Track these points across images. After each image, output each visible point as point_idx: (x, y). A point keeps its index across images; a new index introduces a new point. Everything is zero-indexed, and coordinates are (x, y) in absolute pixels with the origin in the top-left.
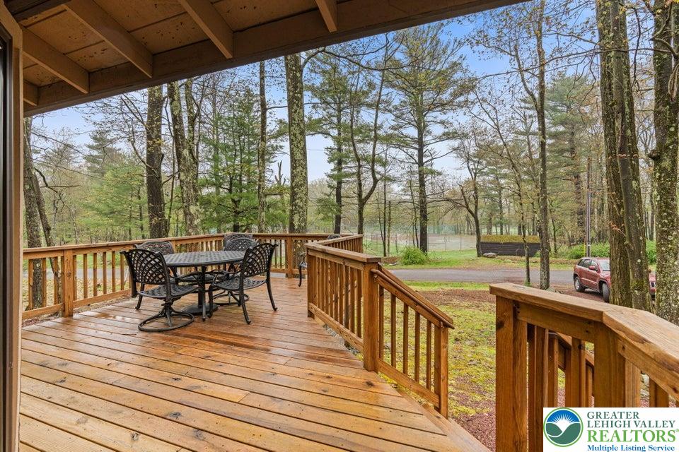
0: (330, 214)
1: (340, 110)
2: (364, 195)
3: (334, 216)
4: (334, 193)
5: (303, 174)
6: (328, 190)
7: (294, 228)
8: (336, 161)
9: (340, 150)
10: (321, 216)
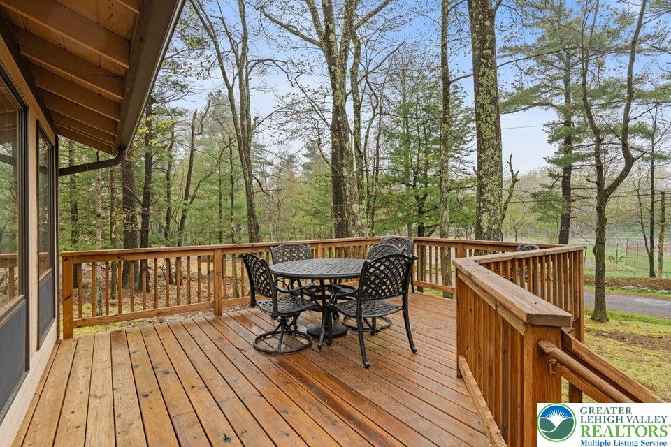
0: (551, 213)
1: (568, 68)
2: (607, 184)
3: (559, 215)
4: (559, 183)
5: (496, 158)
6: (549, 181)
7: (482, 232)
8: (563, 140)
9: (568, 123)
10: (538, 215)
